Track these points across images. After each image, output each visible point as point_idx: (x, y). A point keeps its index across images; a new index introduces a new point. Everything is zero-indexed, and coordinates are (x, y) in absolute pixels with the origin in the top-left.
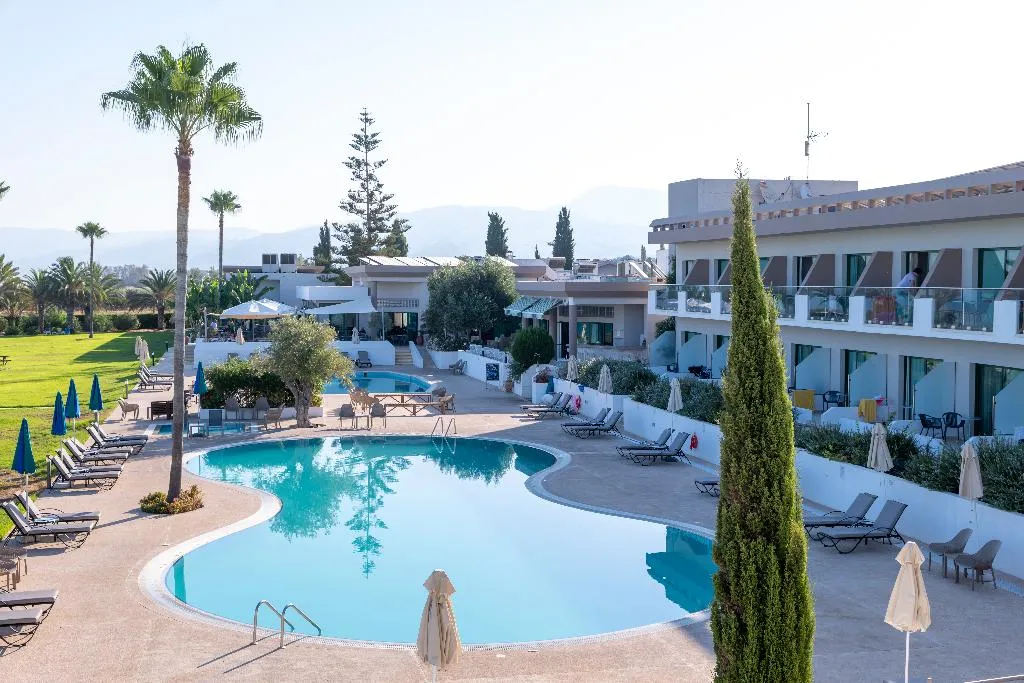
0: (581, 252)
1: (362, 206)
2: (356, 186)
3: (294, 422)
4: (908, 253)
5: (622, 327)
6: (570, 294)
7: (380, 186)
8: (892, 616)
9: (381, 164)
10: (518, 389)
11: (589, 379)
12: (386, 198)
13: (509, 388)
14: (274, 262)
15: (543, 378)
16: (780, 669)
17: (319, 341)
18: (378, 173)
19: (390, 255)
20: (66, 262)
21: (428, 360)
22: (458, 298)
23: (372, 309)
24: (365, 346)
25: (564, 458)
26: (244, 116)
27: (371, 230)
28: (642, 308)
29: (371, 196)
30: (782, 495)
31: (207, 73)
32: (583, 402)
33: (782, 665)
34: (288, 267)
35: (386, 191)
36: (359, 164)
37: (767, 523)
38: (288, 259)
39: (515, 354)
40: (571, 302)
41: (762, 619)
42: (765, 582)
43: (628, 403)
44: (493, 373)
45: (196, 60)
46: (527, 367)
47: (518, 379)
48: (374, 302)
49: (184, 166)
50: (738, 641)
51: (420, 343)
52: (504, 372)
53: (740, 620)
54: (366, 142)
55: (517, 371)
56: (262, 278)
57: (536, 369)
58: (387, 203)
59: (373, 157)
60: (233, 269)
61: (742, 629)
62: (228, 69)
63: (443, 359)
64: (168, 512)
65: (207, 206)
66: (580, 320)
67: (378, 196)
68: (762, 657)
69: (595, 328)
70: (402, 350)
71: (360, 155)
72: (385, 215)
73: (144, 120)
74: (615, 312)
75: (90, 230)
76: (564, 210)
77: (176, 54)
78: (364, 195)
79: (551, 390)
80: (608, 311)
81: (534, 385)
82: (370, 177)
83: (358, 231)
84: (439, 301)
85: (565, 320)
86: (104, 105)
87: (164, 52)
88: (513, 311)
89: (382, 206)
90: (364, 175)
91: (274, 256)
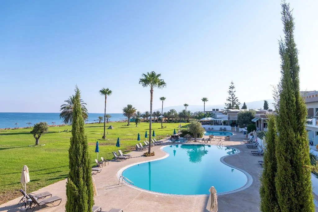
1: (231, 100)
2: (230, 96)
3: (194, 141)
12: (236, 98)
13: (247, 136)
17: (198, 126)
18: (234, 93)
19: (236, 109)
20: (184, 111)
22: (242, 118)
23: (227, 120)
24: (226, 127)
27: (233, 104)
35: (236, 97)
38: (217, 110)
40: (262, 118)
44: (245, 133)
46: (250, 132)
48: (229, 118)
51: (237, 126)
54: (232, 88)
55: (248, 133)
56: (212, 113)
58: (236, 99)
59: (233, 90)
60: (207, 112)
64: (146, 156)
67: (234, 98)
70: (233, 127)
71: (231, 90)
72: (236, 101)
75: (186, 105)
78: (232, 98)
83: (230, 104)
84: (239, 118)
86: (139, 83)
90: (231, 94)
91: (215, 109)
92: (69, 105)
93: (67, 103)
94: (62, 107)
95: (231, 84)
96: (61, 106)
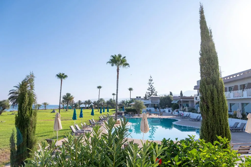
0: (184, 95)
1: (150, 89)
2: (149, 87)
3: (137, 116)
4: (241, 85)
5: (190, 104)
6: (181, 98)
7: (153, 86)
8: (247, 130)
9: (153, 83)
10: (173, 113)
11: (184, 111)
13: (172, 113)
14: (138, 98)
15: (177, 111)
16: (219, 117)
18: (153, 85)
21: (160, 111)
22: (164, 101)
23: (151, 103)
24: (150, 108)
25: (180, 120)
26: (127, 64)
27: (152, 93)
28: (193, 101)
29: (152, 88)
30: (216, 74)
31: (121, 58)
32: (184, 114)
33: (220, 116)
34: (140, 98)
35: (154, 87)
36: (150, 83)
37: (213, 81)
38: (140, 97)
39: (173, 108)
40: (181, 100)
41: (213, 105)
42: (213, 95)
43: (191, 113)
44: (169, 111)
45: (120, 56)
46: (175, 110)
47: (173, 112)
48: (152, 102)
49: (118, 71)
50: (207, 110)
51: (159, 108)
52: (171, 111)
53: (207, 105)
54: (151, 80)
55: (173, 111)
57: (176, 110)
58: (154, 89)
59: (152, 82)
60: (132, 99)
61: (208, 108)
62: (125, 57)
63: (162, 110)
65: (128, 90)
66: (183, 103)
67: (153, 88)
68: (214, 114)
69: (186, 105)
70: (156, 109)
71: (150, 82)
72: (154, 91)
73: (113, 65)
74: (189, 102)
76: (181, 91)
77: (117, 55)
78: (151, 88)
79: (178, 113)
80: (188, 102)
81: (176, 112)
82: (152, 85)
83: (150, 93)
84: (161, 101)
85: (181, 103)
87: (115, 55)
88: (172, 102)
89: (153, 89)
90: (151, 85)
91: (138, 97)
92: (17, 90)
93: (15, 89)
94: (11, 92)
95: (151, 78)
96: (9, 91)
